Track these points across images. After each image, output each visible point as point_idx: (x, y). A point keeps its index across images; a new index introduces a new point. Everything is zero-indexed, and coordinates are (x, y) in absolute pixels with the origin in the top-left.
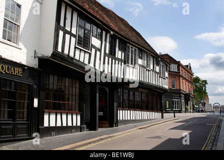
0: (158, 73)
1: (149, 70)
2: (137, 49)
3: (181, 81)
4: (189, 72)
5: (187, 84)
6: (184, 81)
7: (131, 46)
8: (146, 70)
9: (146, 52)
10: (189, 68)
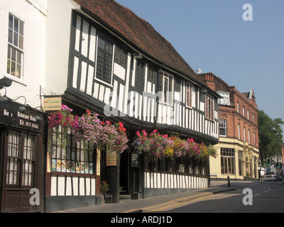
0: (202, 113)
1: (189, 109)
2: (173, 76)
3: (237, 121)
4: (251, 105)
5: (247, 127)
6: (242, 122)
7: (164, 72)
8: (186, 108)
9: (186, 80)
10: (250, 97)
